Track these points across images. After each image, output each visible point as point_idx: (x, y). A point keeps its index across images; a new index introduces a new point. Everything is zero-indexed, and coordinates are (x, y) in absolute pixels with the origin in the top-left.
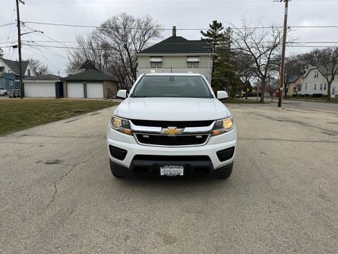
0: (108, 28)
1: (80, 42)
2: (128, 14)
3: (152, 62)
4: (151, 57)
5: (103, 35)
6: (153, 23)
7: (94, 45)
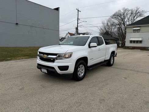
0: (116, 16)
1: (103, 23)
2: (126, 8)
3: (134, 30)
4: (134, 27)
5: (113, 19)
6: (140, 10)
7: (109, 24)
